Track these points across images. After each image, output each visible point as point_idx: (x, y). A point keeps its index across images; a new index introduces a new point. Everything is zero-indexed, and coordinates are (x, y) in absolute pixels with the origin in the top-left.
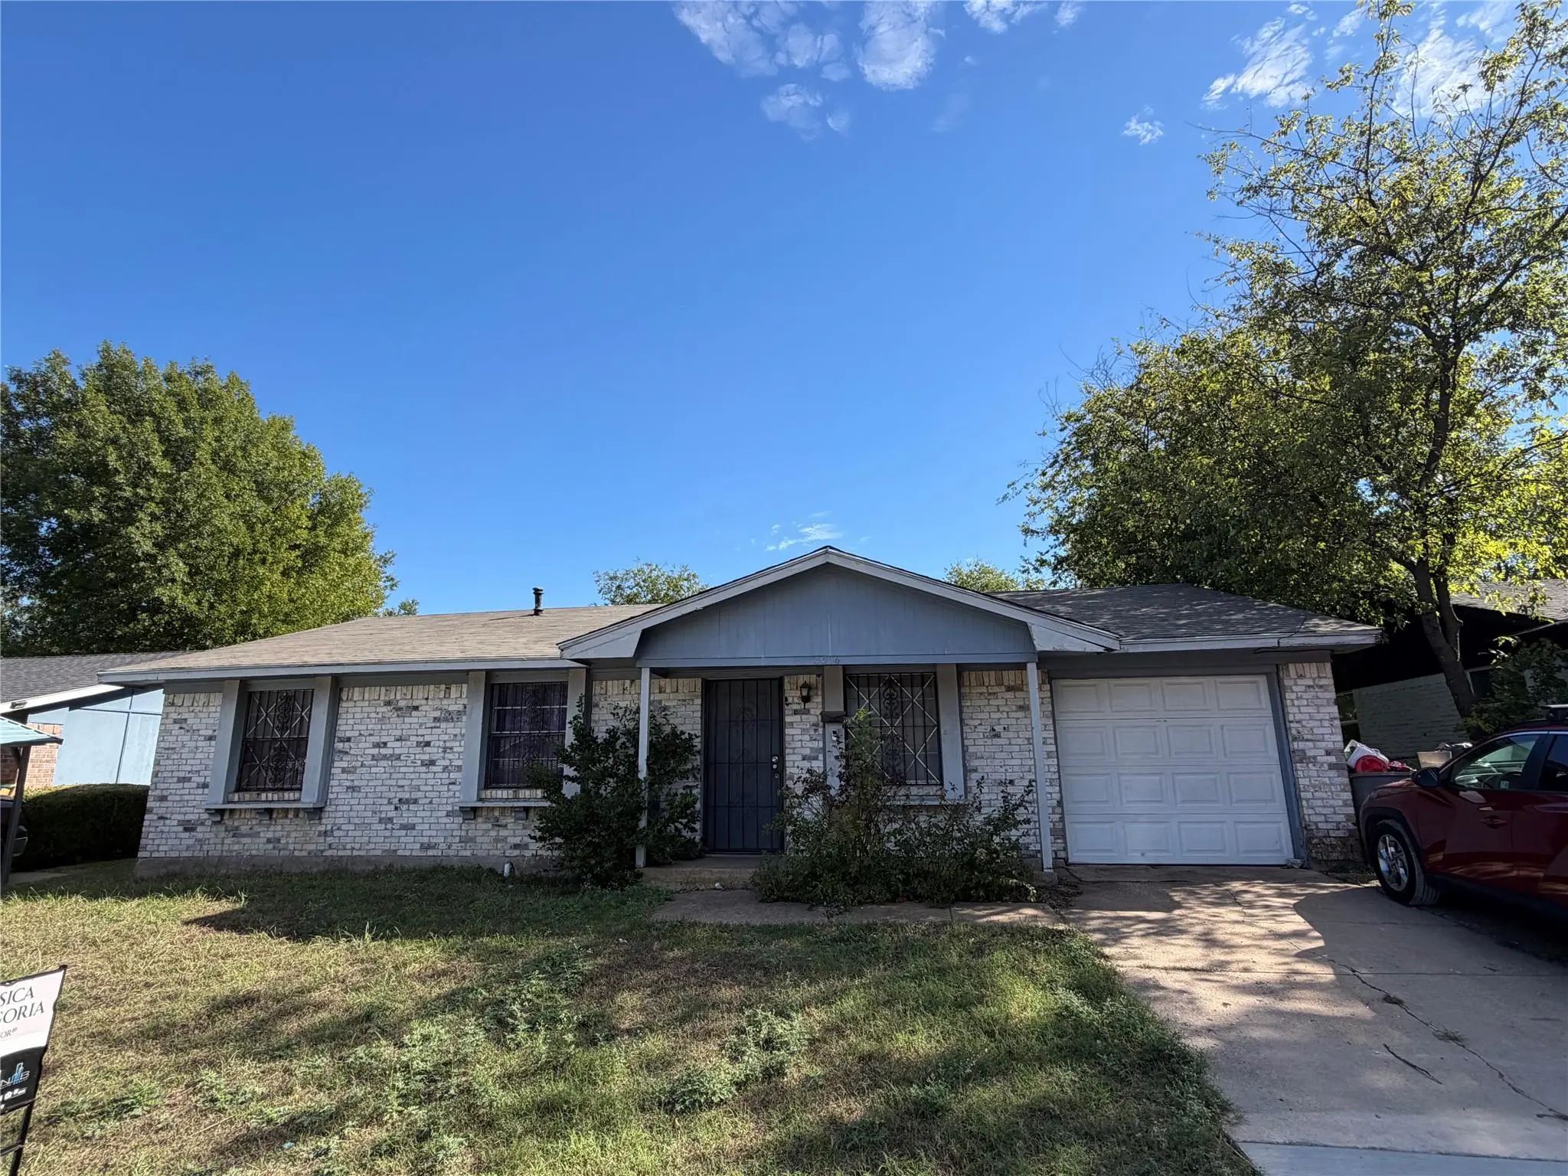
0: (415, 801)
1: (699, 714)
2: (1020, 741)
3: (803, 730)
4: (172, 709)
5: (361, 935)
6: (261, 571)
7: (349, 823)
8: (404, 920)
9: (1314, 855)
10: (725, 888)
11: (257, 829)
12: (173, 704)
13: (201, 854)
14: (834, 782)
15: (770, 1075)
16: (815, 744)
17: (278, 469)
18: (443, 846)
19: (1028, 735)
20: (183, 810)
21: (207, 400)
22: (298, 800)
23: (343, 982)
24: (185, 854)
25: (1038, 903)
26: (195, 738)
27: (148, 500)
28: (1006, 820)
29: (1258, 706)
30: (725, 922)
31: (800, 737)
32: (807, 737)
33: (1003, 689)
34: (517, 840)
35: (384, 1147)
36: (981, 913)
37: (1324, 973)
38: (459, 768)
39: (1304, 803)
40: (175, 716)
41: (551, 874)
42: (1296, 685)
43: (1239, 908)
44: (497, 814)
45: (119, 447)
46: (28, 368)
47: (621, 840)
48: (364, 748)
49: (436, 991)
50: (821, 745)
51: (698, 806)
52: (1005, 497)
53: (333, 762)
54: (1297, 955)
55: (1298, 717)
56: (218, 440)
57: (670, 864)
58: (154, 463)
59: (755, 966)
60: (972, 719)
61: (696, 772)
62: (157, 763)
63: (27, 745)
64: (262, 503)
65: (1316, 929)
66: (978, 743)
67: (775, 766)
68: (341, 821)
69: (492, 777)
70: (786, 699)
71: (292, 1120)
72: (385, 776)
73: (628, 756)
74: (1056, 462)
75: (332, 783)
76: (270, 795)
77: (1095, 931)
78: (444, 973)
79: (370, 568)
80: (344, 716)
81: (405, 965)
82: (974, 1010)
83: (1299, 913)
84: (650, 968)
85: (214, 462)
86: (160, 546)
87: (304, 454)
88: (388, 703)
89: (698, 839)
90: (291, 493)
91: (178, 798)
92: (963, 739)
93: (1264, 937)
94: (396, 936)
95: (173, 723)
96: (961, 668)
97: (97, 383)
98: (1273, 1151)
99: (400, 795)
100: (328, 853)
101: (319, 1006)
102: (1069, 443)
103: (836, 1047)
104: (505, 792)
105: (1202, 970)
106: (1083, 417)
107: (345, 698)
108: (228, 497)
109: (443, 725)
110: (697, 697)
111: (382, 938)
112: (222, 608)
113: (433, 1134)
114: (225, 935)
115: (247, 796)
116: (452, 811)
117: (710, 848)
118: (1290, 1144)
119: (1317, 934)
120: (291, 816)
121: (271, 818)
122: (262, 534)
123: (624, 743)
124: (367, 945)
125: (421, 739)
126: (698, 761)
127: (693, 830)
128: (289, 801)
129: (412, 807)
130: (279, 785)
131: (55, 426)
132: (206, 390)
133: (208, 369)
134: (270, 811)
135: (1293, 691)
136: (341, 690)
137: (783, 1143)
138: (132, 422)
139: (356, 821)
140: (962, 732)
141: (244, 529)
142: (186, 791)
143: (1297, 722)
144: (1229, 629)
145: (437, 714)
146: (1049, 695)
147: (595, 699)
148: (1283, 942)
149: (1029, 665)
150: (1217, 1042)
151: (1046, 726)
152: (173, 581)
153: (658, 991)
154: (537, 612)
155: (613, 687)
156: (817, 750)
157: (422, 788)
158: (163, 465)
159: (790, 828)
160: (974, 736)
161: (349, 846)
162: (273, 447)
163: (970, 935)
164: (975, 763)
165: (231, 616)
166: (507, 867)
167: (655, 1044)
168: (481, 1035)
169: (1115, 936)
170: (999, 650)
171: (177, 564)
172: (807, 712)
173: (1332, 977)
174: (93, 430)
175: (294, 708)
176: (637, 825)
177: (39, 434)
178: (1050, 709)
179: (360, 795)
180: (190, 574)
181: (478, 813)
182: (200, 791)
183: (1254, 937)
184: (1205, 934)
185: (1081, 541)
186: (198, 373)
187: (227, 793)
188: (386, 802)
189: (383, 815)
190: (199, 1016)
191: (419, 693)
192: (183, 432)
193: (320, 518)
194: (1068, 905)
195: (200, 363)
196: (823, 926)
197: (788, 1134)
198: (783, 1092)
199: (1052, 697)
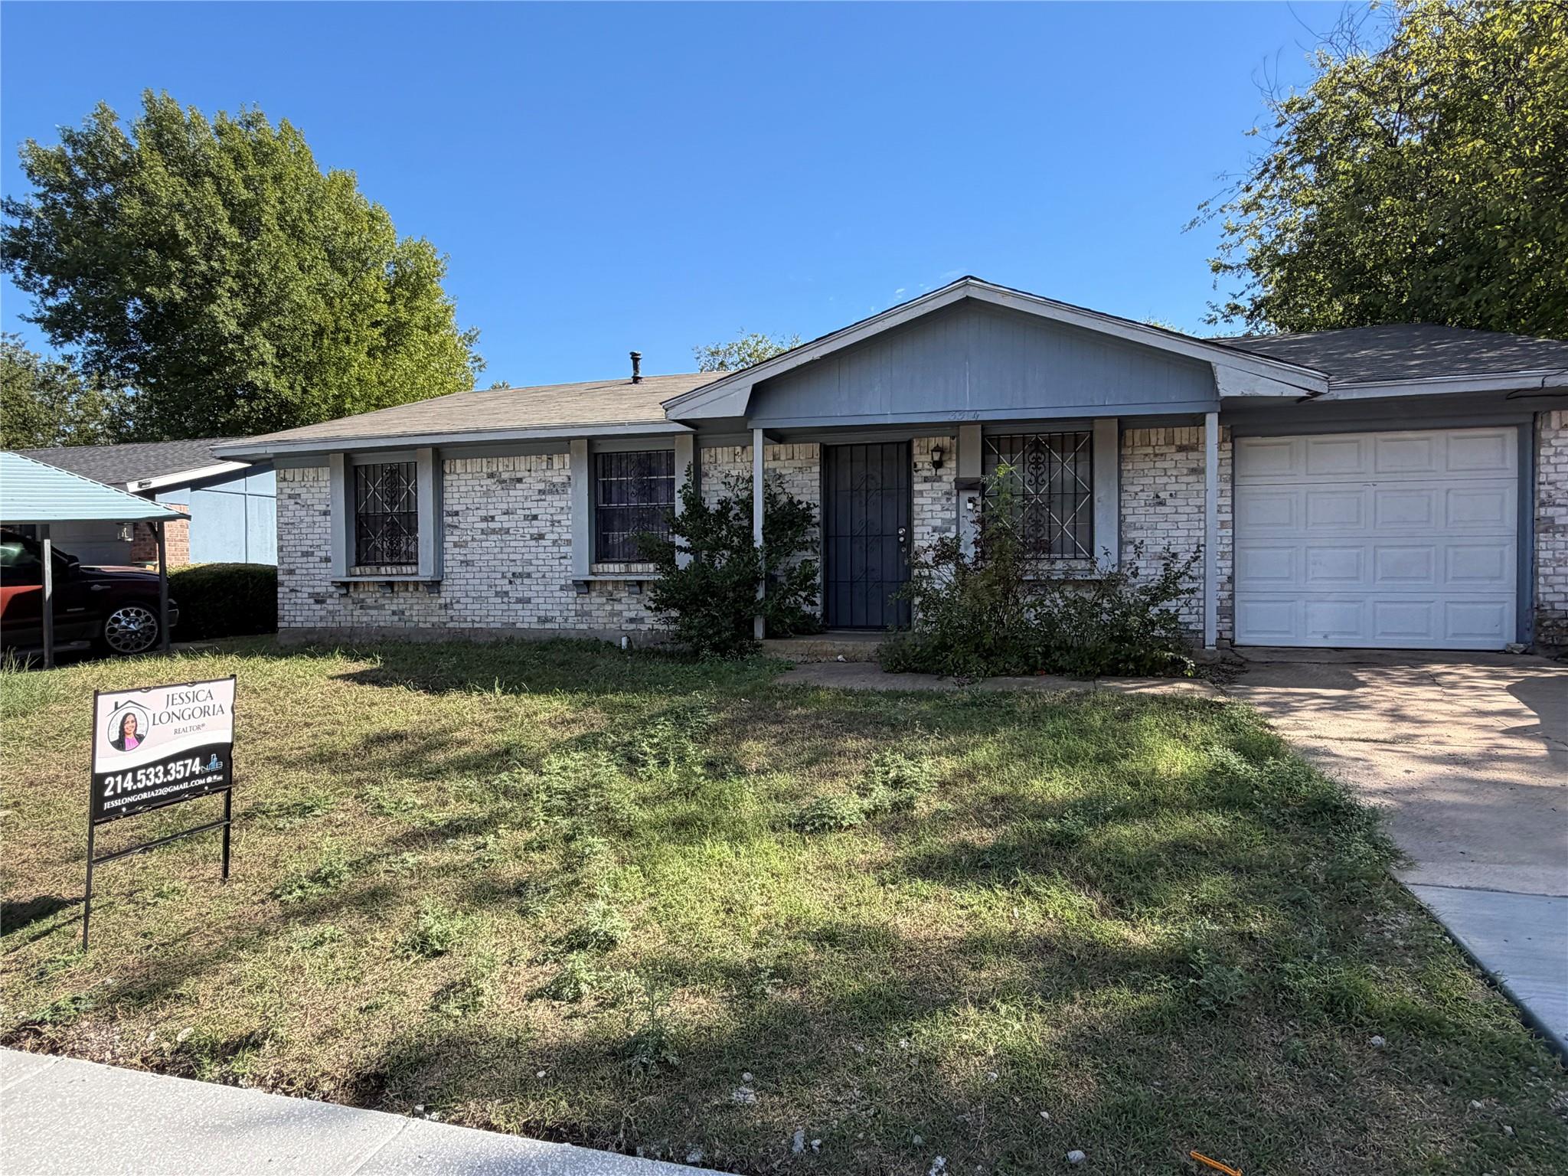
0: (529, 576)
1: (817, 483)
2: (1188, 510)
3: (934, 499)
4: (285, 484)
5: (492, 690)
6: (346, 350)
7: (467, 596)
8: (529, 680)
9: (1542, 639)
10: (848, 660)
11: (381, 601)
12: (285, 480)
13: (334, 625)
14: (970, 552)
15: (899, 809)
16: (947, 515)
17: (349, 234)
18: (559, 620)
19: (1200, 502)
20: (311, 583)
21: (263, 154)
22: (416, 574)
23: (481, 725)
24: (319, 625)
25: (1196, 677)
26: (311, 512)
27: (224, 274)
28: (1167, 588)
29: (1501, 466)
30: (849, 687)
31: (930, 507)
32: (938, 507)
33: (1173, 449)
34: (633, 615)
35: (535, 845)
36: (1130, 686)
37: (1537, 749)
38: (569, 542)
39: (1541, 580)
40: (289, 491)
41: (669, 647)
42: (1557, 437)
43: (1439, 689)
44: (610, 588)
45: (185, 215)
46: (79, 128)
47: (738, 611)
48: (472, 521)
49: (568, 735)
50: (954, 515)
51: (818, 579)
52: (1193, 223)
53: (444, 536)
54: (1503, 732)
55: (1553, 477)
56: (282, 202)
57: (790, 637)
58: (223, 232)
59: (882, 723)
60: (1132, 484)
61: (815, 545)
62: (280, 538)
63: (162, 520)
64: (336, 275)
65: (1532, 708)
66: (1138, 511)
67: (902, 539)
68: (458, 594)
69: (602, 552)
70: (915, 465)
71: (451, 823)
72: (496, 550)
73: (741, 528)
74: (1266, 171)
75: (446, 557)
76: (389, 568)
77: (1260, 704)
78: (573, 721)
79: (456, 346)
80: (449, 489)
81: (535, 713)
82: (1117, 764)
83: (1512, 694)
84: (774, 723)
85: (282, 228)
86: (246, 324)
87: (372, 215)
88: (491, 476)
89: (818, 614)
90: (364, 263)
91: (304, 572)
92: (1120, 507)
93: (1465, 714)
94: (525, 691)
95: (287, 499)
96: (1124, 424)
97: (149, 140)
98: (1445, 892)
99: (513, 569)
100: (451, 625)
101: (462, 743)
102: (1287, 144)
103: (966, 790)
104: (617, 566)
105: (1385, 742)
106: (1311, 104)
107: (448, 471)
108: (301, 268)
109: (549, 498)
110: (814, 464)
111: (511, 693)
112: (315, 392)
113: (578, 837)
114: (368, 688)
115: (368, 570)
116: (566, 585)
117: (830, 624)
118: (1467, 888)
119: (1532, 713)
120: (411, 589)
121: (393, 592)
122: (342, 310)
123: (737, 515)
124: (498, 698)
125: (527, 512)
126: (816, 533)
127: (813, 604)
128: (407, 575)
129: (526, 581)
130: (396, 560)
131: (117, 194)
132: (260, 143)
133: (259, 118)
134: (391, 584)
135: (1551, 446)
136: (443, 462)
137: (913, 859)
138: (191, 184)
139: (473, 594)
140: (1120, 500)
141: (323, 305)
142: (312, 565)
143: (1550, 484)
144: (1477, 367)
145: (541, 486)
146: (1230, 455)
147: (705, 468)
148: (1485, 719)
149: (1209, 417)
150: (1394, 803)
151: (1222, 491)
152: (263, 363)
153: (784, 741)
154: (636, 380)
155: (723, 454)
156: (950, 521)
157: (534, 562)
158: (231, 233)
159: (917, 600)
160: (1135, 504)
161: (469, 619)
162: (339, 208)
163: (1117, 703)
164: (1132, 534)
165: (325, 401)
166: (624, 641)
167: (783, 781)
168: (614, 768)
169: (1284, 709)
170: (1173, 398)
171: (264, 344)
172: (939, 479)
173: (1545, 752)
174: (156, 196)
175: (399, 482)
176: (754, 597)
177: (105, 204)
178: (1230, 472)
179: (474, 570)
180: (279, 356)
181: (592, 587)
182: (324, 565)
183: (1452, 714)
184: (1393, 710)
185: (1287, 279)
186: (249, 124)
187: (348, 568)
188: (500, 576)
189: (499, 589)
190: (355, 747)
191: (521, 464)
192: (245, 194)
193: (398, 290)
194: (1231, 682)
195: (250, 111)
196: (954, 693)
197: (918, 853)
198: (913, 822)
199: (1233, 458)
